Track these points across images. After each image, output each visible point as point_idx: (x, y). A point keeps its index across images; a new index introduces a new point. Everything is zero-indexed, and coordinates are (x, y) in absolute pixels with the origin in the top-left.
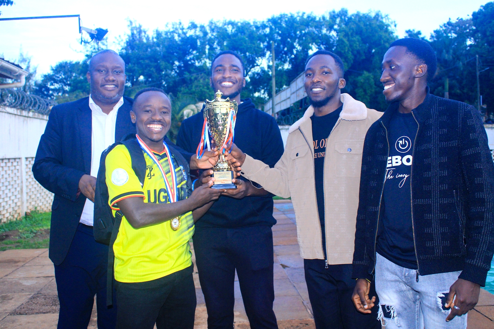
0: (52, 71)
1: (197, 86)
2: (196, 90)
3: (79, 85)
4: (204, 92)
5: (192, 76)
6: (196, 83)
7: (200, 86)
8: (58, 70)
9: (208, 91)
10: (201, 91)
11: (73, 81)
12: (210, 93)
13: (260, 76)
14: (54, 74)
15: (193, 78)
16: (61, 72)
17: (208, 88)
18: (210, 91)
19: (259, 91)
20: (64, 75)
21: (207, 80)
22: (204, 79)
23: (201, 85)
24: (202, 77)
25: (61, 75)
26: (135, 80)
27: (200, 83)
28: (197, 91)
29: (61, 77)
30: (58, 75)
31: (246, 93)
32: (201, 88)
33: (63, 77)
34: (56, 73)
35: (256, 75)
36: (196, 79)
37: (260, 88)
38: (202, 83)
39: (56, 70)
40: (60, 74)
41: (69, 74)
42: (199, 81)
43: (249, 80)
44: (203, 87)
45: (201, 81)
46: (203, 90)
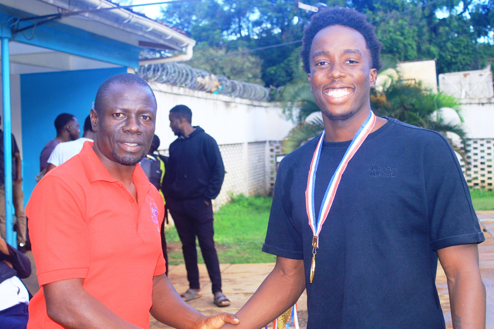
0: (162, 14)
1: (384, 31)
2: (383, 37)
3: (204, 34)
4: (396, 40)
5: (377, 15)
6: (383, 25)
7: (390, 32)
8: (171, 11)
9: (402, 38)
10: (391, 38)
11: (195, 28)
12: (406, 42)
13: (488, 9)
14: (165, 17)
15: (378, 19)
16: (175, 15)
17: (402, 34)
18: (405, 39)
19: (486, 34)
20: (180, 18)
21: (400, 21)
22: (396, 20)
23: (392, 29)
24: (392, 18)
25: (174, 20)
26: (286, 23)
27: (390, 26)
28: (385, 39)
29: (174, 23)
30: (170, 20)
31: (465, 40)
32: (391, 34)
33: (178, 21)
34: (167, 17)
35: (481, 10)
36: (383, 20)
37: (487, 30)
38: (393, 27)
39: (168, 12)
40: (174, 18)
41: (187, 17)
42: (388, 23)
43: (469, 17)
44: (395, 32)
45: (392, 23)
46: (395, 37)
